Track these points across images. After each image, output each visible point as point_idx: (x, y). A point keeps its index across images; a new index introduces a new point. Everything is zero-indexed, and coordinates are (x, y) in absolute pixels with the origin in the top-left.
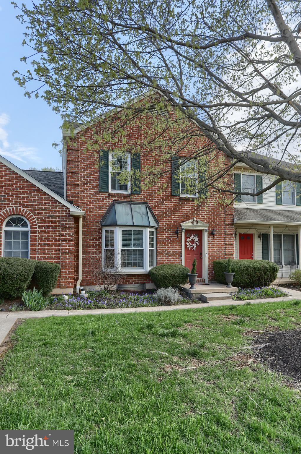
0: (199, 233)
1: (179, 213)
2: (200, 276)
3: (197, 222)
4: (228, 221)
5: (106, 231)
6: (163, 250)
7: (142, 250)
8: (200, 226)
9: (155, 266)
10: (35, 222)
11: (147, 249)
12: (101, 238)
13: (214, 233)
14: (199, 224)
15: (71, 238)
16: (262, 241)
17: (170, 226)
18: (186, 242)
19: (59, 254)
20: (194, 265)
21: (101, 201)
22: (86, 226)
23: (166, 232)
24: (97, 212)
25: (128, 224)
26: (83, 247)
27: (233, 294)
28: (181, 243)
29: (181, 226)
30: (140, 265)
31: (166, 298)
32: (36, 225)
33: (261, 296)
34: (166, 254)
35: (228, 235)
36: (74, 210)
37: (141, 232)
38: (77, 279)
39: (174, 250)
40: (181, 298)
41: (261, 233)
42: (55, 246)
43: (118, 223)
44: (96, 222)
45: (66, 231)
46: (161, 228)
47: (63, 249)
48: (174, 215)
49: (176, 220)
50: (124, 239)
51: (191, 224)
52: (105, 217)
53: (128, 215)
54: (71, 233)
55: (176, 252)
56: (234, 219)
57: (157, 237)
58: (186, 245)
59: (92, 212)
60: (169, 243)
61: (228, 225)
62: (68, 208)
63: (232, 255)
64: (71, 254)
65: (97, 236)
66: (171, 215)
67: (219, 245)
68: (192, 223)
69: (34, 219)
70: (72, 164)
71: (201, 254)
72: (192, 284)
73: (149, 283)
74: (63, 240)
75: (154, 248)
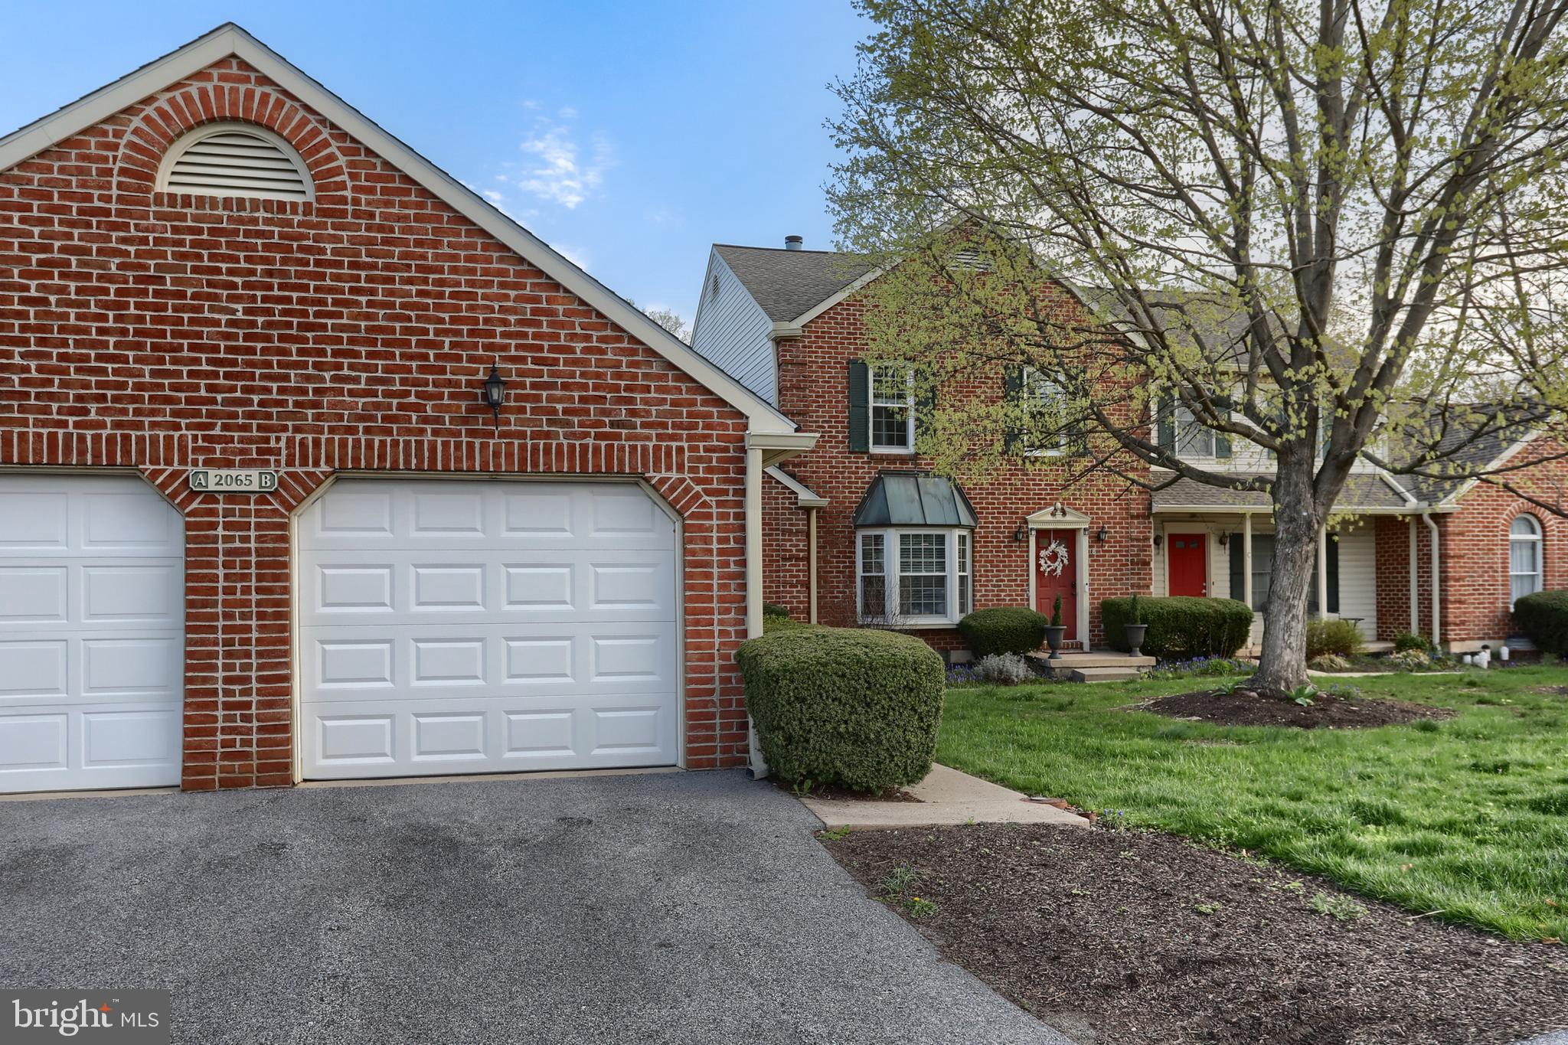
0: (1068, 537)
1: (1023, 494)
2: (1072, 634)
3: (1064, 513)
4: (1137, 508)
5: (863, 537)
6: (987, 576)
7: (943, 578)
8: (1071, 520)
9: (970, 611)
11: (953, 573)
12: (854, 553)
13: (1102, 536)
14: (1068, 518)
15: (801, 554)
16: (1228, 552)
17: (1003, 523)
18: (1038, 557)
19: (779, 587)
20: (1056, 608)
21: (853, 473)
22: (825, 527)
23: (992, 537)
24: (845, 497)
25: (914, 522)
26: (818, 572)
27: (1144, 670)
28: (1027, 561)
29: (1026, 522)
30: (940, 609)
31: (1001, 672)
33: (1204, 673)
34: (994, 586)
35: (1138, 540)
36: (805, 496)
37: (941, 539)
39: (1011, 576)
40: (1032, 675)
41: (1227, 533)
42: (770, 571)
43: (894, 521)
44: (844, 517)
45: (791, 540)
46: (981, 528)
47: (785, 576)
48: (1011, 499)
49: (1016, 508)
50: (904, 553)
51: (1049, 518)
52: (861, 507)
53: (912, 501)
54: (801, 544)
55: (1016, 580)
56: (1150, 504)
57: (973, 547)
58: (1038, 566)
60: (1001, 562)
61: (1138, 517)
62: (793, 493)
63: (1148, 587)
64: (802, 586)
65: (846, 547)
66: (1005, 499)
67: (1114, 565)
68: (1053, 514)
70: (793, 395)
71: (1074, 586)
72: (1054, 648)
73: (958, 649)
74: (785, 559)
75: (968, 573)
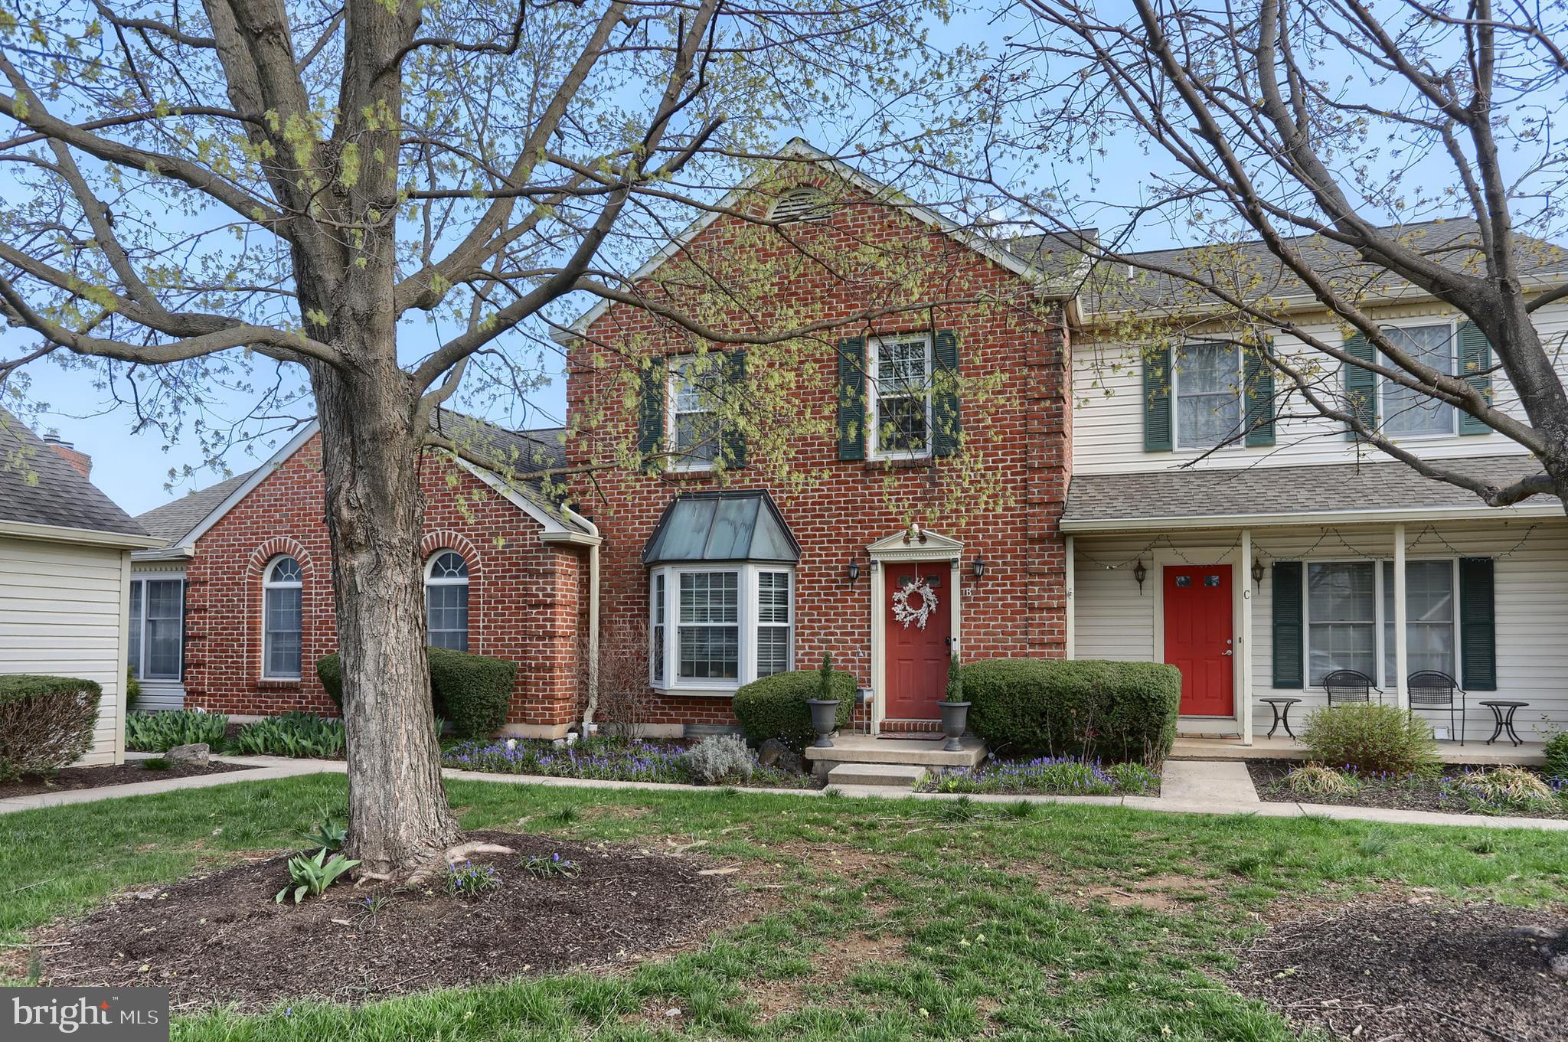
0: (937, 572)
1: (864, 514)
3: (923, 539)
4: (1039, 527)
5: (658, 578)
6: (813, 628)
7: (736, 628)
8: (938, 547)
10: (477, 563)
11: (750, 624)
14: (928, 545)
17: (836, 555)
18: (890, 603)
19: (524, 639)
21: (645, 499)
22: (610, 567)
23: (821, 575)
24: (634, 529)
26: (601, 622)
28: (870, 607)
29: (868, 554)
30: (733, 671)
32: (479, 570)
34: (821, 641)
35: (1041, 575)
36: (550, 529)
37: (732, 578)
38: (584, 704)
39: (845, 627)
42: (517, 621)
43: (671, 555)
44: (633, 555)
45: (538, 583)
46: (805, 562)
48: (846, 522)
49: (854, 535)
50: (684, 597)
51: (900, 545)
52: (651, 541)
53: (699, 531)
55: (853, 634)
56: (1058, 520)
58: (890, 615)
59: (624, 530)
60: (832, 608)
62: (541, 526)
63: (1058, 645)
65: (635, 591)
66: (838, 522)
67: (1003, 613)
68: (907, 541)
69: (475, 556)
71: (948, 642)
74: (532, 606)
75: (789, 623)
